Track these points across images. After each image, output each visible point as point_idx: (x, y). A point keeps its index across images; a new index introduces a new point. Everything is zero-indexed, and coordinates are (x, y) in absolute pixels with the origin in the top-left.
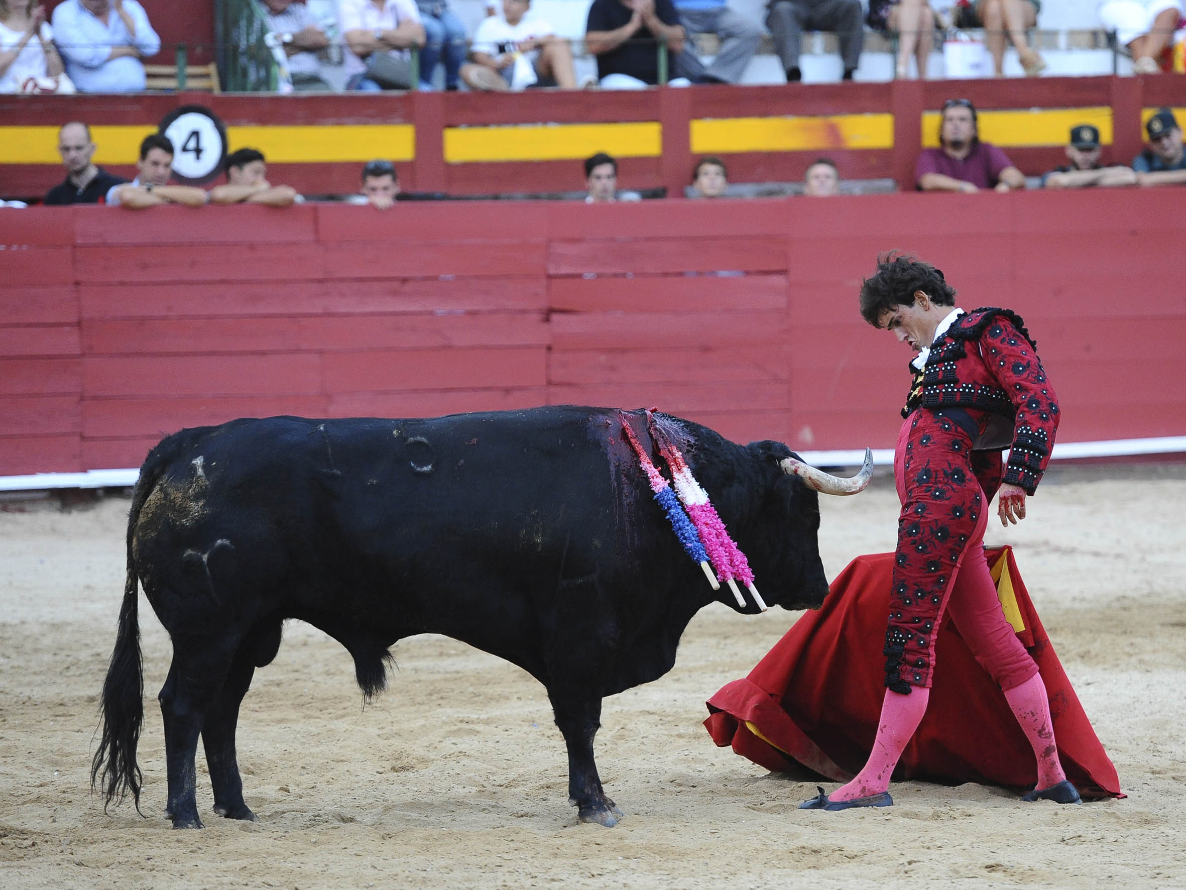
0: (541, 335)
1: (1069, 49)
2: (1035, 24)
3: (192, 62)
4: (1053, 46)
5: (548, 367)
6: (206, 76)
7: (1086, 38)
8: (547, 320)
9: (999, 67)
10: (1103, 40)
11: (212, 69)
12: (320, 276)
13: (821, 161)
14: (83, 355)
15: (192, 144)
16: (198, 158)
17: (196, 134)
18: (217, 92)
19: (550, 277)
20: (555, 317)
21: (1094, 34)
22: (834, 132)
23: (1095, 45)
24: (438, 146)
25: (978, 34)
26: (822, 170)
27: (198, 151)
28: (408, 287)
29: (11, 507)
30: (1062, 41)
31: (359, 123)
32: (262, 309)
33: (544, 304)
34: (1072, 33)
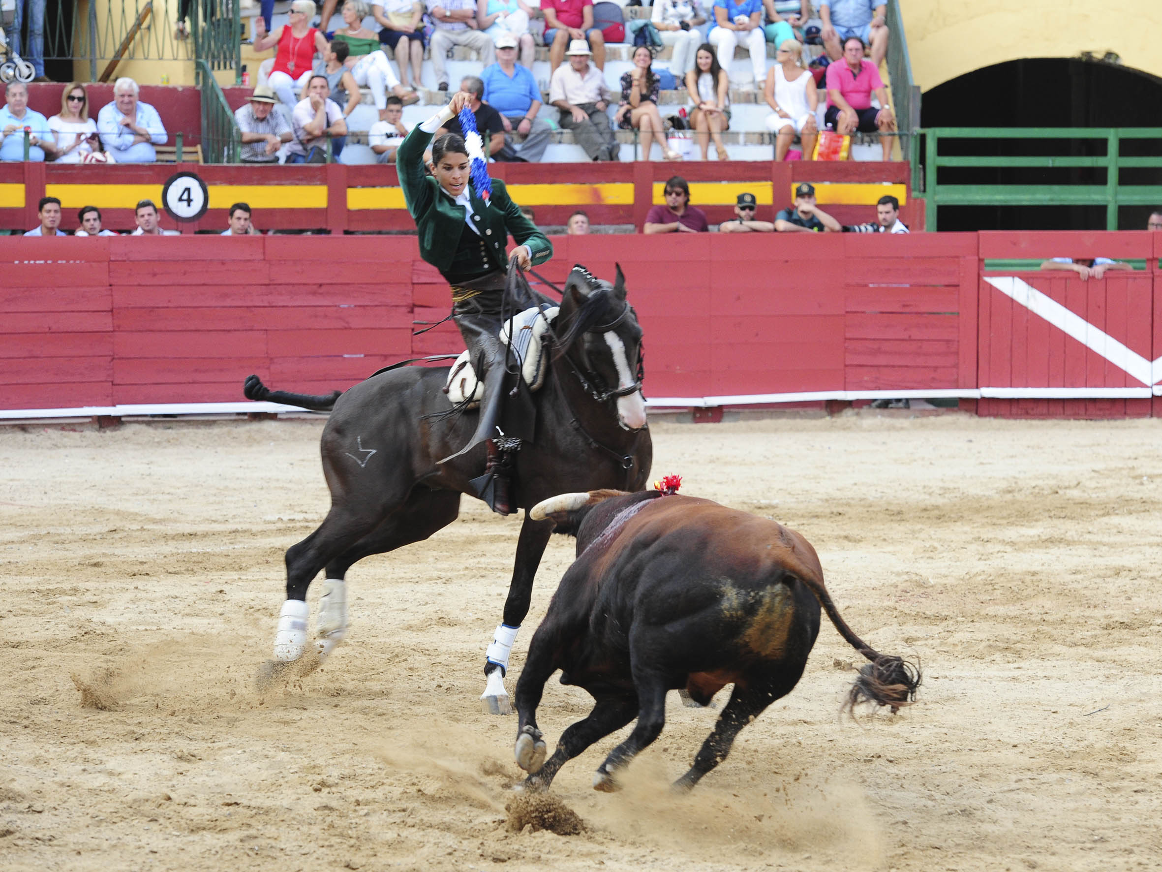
0: (409, 321)
1: (745, 144)
2: (728, 128)
3: (185, 144)
4: (735, 142)
5: (412, 342)
6: (196, 152)
7: (757, 137)
8: (412, 312)
9: (705, 155)
10: (767, 138)
11: (199, 148)
12: (267, 282)
13: (578, 213)
14: (114, 331)
15: (185, 197)
16: (189, 205)
17: (188, 190)
18: (202, 163)
19: (413, 284)
20: (416, 310)
21: (762, 134)
22: (596, 194)
23: (762, 143)
24: (344, 199)
25: (689, 133)
26: (579, 218)
27: (189, 201)
28: (323, 289)
29: (67, 428)
30: (741, 138)
31: (292, 184)
32: (228, 302)
33: (410, 302)
34: (747, 134)
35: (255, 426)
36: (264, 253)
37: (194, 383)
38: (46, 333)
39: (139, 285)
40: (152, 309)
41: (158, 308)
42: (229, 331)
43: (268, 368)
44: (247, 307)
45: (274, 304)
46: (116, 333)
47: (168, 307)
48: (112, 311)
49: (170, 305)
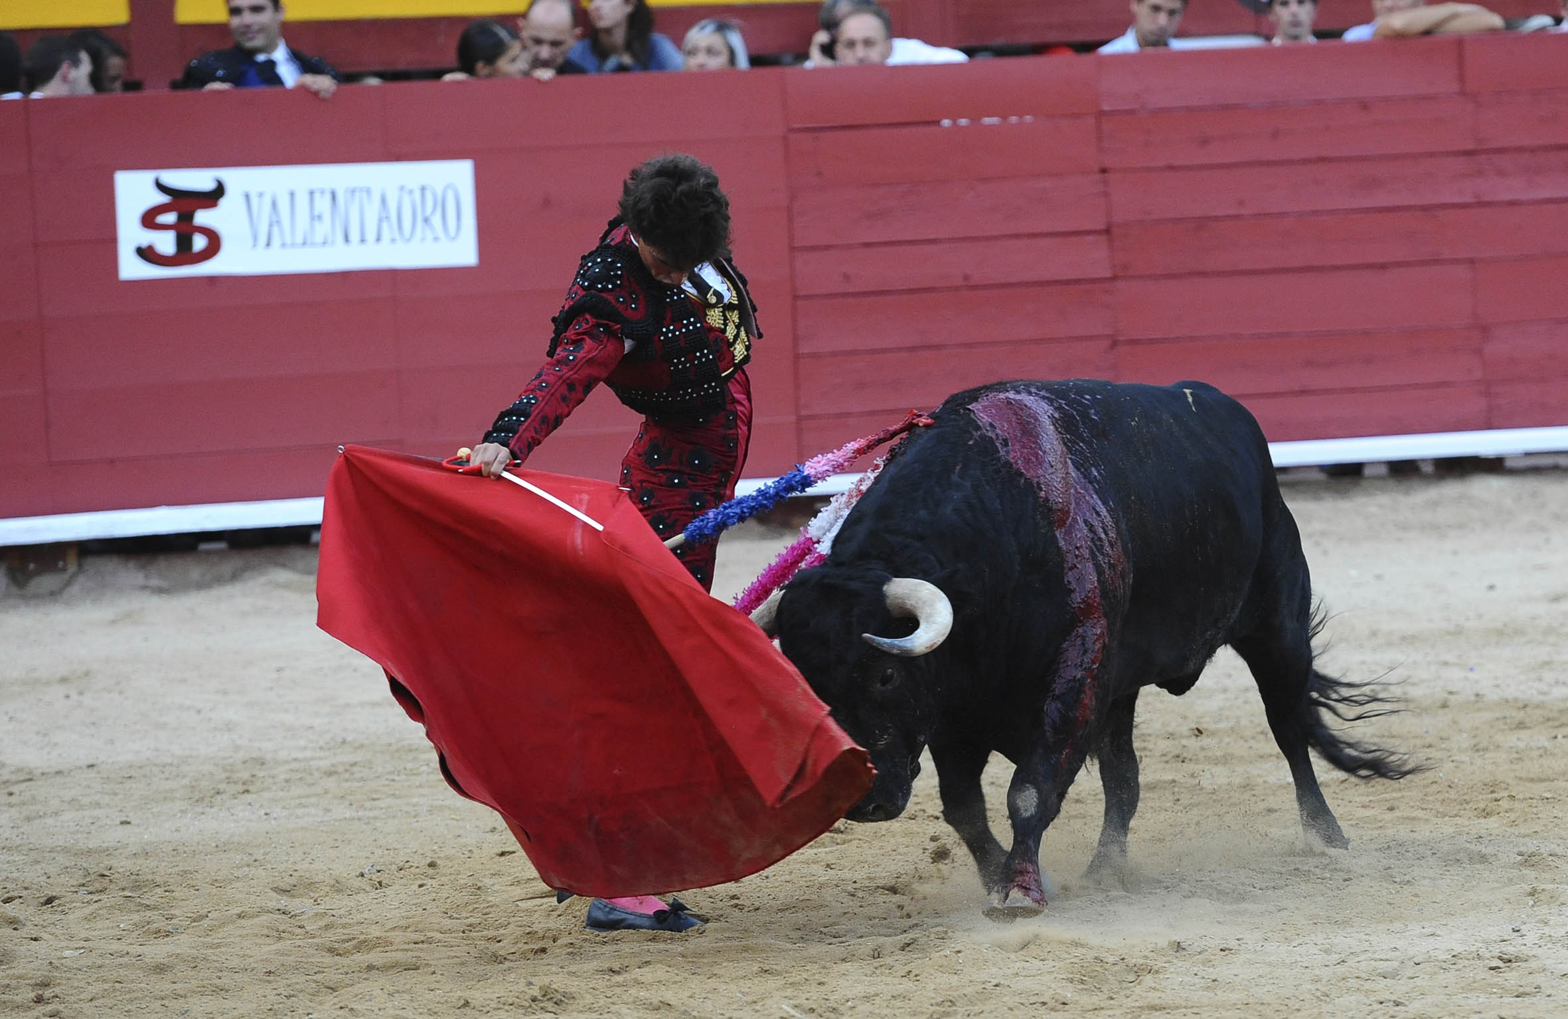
35: (1451, 489)
36: (1462, 79)
37: (1303, 392)
38: (957, 288)
39: (1171, 168)
40: (1201, 223)
41: (1216, 219)
42: (1383, 267)
43: (1479, 352)
44: (1425, 208)
45: (1488, 198)
46: (1121, 284)
47: (1237, 217)
48: (1107, 231)
49: (1243, 212)
